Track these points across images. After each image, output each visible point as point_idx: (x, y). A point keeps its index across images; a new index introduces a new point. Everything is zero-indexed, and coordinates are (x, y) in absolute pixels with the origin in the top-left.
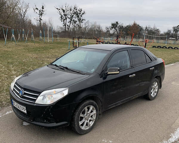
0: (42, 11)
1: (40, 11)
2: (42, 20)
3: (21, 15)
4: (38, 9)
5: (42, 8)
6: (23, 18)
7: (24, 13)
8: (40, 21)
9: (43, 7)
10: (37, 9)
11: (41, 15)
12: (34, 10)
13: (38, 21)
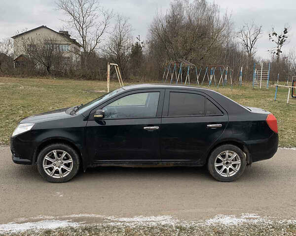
0: (283, 36)
1: (280, 37)
2: (281, 52)
3: (247, 46)
4: (276, 35)
5: (284, 31)
6: (249, 50)
7: (251, 43)
8: (277, 54)
9: (286, 30)
10: (274, 35)
11: (281, 43)
12: (270, 37)
13: (275, 54)
